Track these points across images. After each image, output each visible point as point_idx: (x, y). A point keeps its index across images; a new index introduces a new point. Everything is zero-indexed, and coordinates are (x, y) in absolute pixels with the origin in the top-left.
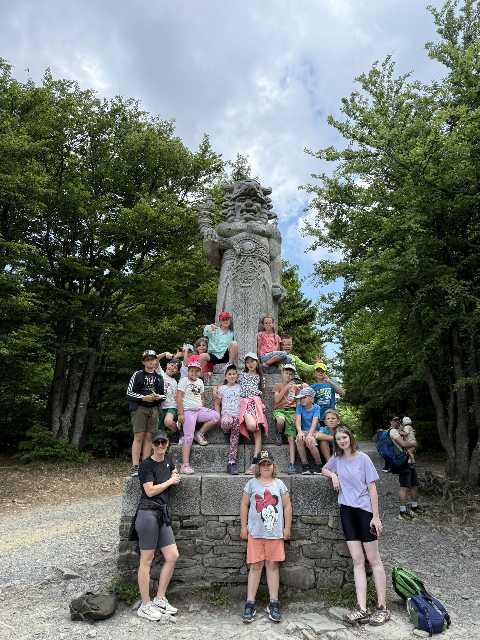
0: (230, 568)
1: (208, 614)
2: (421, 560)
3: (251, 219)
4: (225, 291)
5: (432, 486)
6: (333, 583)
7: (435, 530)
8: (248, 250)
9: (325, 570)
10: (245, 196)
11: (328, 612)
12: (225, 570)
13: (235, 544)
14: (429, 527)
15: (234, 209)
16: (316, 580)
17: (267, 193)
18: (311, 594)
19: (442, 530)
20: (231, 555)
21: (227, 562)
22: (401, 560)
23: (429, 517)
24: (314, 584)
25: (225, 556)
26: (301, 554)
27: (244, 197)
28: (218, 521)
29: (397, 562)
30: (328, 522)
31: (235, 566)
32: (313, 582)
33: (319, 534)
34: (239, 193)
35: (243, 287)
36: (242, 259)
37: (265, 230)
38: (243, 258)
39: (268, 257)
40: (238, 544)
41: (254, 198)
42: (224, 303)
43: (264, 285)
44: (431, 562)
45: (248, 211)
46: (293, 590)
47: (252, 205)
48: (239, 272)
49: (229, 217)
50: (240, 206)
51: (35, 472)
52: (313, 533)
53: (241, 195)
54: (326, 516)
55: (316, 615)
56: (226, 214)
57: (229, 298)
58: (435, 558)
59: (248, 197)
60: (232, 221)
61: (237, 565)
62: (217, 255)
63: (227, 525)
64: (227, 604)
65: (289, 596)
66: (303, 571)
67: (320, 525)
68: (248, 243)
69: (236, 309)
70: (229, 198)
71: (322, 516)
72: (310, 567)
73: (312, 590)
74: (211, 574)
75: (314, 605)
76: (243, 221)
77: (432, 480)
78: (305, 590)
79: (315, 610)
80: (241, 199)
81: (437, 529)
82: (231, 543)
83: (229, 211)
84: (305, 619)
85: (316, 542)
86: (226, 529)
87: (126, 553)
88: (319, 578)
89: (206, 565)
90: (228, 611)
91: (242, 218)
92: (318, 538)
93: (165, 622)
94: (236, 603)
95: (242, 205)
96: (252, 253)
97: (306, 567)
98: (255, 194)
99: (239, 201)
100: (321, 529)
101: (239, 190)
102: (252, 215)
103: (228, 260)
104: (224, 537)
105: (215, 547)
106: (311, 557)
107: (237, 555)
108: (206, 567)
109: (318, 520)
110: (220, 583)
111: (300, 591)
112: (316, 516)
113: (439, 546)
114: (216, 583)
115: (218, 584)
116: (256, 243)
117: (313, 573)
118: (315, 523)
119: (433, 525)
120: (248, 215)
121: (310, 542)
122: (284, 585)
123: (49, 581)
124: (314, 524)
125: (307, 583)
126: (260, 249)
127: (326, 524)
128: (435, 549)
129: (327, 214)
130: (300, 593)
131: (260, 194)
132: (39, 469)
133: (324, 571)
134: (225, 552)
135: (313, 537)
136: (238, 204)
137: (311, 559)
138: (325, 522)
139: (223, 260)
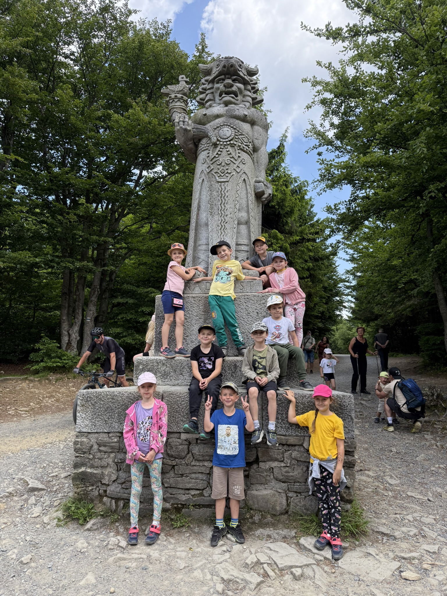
0: (192, 489)
1: (165, 538)
2: (415, 481)
3: (231, 103)
4: (199, 188)
5: (435, 401)
6: (307, 510)
7: (435, 447)
8: (225, 137)
9: (299, 495)
10: (225, 75)
11: (298, 542)
12: (187, 492)
13: (198, 464)
14: (428, 444)
15: (212, 93)
16: (288, 505)
17: (252, 73)
18: (282, 520)
19: (443, 448)
20: (193, 476)
21: (189, 483)
22: (393, 480)
23: (429, 433)
24: (285, 509)
25: (187, 476)
26: (272, 477)
27: (223, 77)
28: (180, 438)
29: (388, 483)
30: (303, 443)
31: (197, 488)
32: (284, 507)
33: (293, 456)
34: (217, 72)
35: (219, 182)
36: (218, 149)
37: (246, 113)
38: (219, 147)
39: (251, 146)
40: (201, 464)
41: (235, 77)
42: (199, 202)
43: (244, 180)
44: (426, 484)
45: (227, 93)
46: (262, 515)
47: (232, 86)
48: (215, 165)
49: (207, 102)
50: (218, 88)
51: (43, 382)
52: (287, 454)
53: (220, 74)
54: (301, 436)
55: (284, 545)
56: (204, 100)
57: (204, 196)
58: (431, 479)
59: (227, 76)
60: (210, 106)
61: (200, 486)
62: (191, 146)
63: (190, 443)
64: (189, 526)
65: (257, 522)
66: (274, 495)
67: (295, 445)
68: (226, 129)
69: (212, 208)
70: (206, 81)
71: (297, 436)
72: (282, 491)
73: (283, 516)
74: (171, 494)
75: (284, 533)
76: (222, 105)
77: (436, 394)
78: (275, 515)
79: (285, 539)
80: (220, 80)
81: (437, 446)
82: (193, 463)
83: (207, 95)
84: (271, 550)
85: (288, 465)
86: (189, 448)
87: (80, 470)
88: (292, 503)
89: (166, 485)
90: (188, 535)
91: (222, 101)
92: (291, 461)
93: (112, 547)
94: (198, 526)
95: (221, 86)
96: (230, 141)
97: (277, 491)
98: (236, 73)
99: (218, 83)
100: (295, 450)
101: (218, 69)
102: (233, 98)
103: (203, 151)
104: (186, 456)
105: (176, 467)
106: (283, 480)
107: (200, 476)
108: (167, 487)
109: (292, 441)
110: (181, 504)
111: (269, 516)
112: (289, 435)
113: (437, 466)
114: (177, 504)
115: (179, 506)
116: (235, 129)
117: (285, 498)
118: (288, 443)
119: (433, 442)
120: (227, 98)
121: (283, 465)
122: (251, 509)
123: (10, 493)
124: (287, 445)
125: (278, 508)
126: (240, 137)
127: (302, 445)
128: (433, 469)
129: (332, 112)
130: (269, 519)
131: (242, 73)
132: (48, 379)
133: (297, 496)
134: (188, 472)
135: (285, 459)
136: (216, 86)
137: (283, 482)
138: (300, 443)
139: (198, 152)
